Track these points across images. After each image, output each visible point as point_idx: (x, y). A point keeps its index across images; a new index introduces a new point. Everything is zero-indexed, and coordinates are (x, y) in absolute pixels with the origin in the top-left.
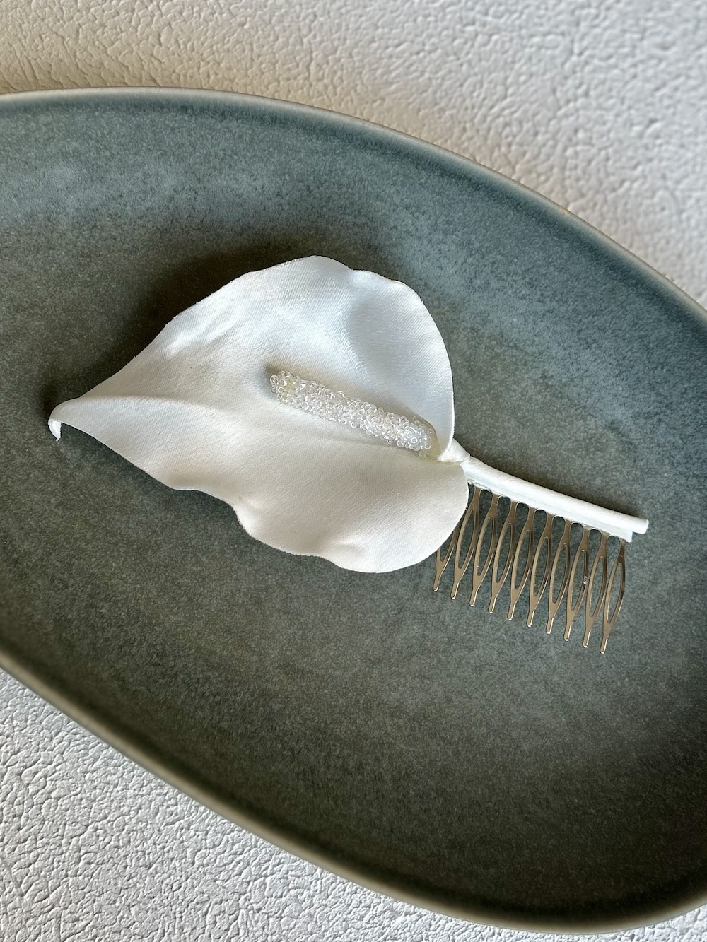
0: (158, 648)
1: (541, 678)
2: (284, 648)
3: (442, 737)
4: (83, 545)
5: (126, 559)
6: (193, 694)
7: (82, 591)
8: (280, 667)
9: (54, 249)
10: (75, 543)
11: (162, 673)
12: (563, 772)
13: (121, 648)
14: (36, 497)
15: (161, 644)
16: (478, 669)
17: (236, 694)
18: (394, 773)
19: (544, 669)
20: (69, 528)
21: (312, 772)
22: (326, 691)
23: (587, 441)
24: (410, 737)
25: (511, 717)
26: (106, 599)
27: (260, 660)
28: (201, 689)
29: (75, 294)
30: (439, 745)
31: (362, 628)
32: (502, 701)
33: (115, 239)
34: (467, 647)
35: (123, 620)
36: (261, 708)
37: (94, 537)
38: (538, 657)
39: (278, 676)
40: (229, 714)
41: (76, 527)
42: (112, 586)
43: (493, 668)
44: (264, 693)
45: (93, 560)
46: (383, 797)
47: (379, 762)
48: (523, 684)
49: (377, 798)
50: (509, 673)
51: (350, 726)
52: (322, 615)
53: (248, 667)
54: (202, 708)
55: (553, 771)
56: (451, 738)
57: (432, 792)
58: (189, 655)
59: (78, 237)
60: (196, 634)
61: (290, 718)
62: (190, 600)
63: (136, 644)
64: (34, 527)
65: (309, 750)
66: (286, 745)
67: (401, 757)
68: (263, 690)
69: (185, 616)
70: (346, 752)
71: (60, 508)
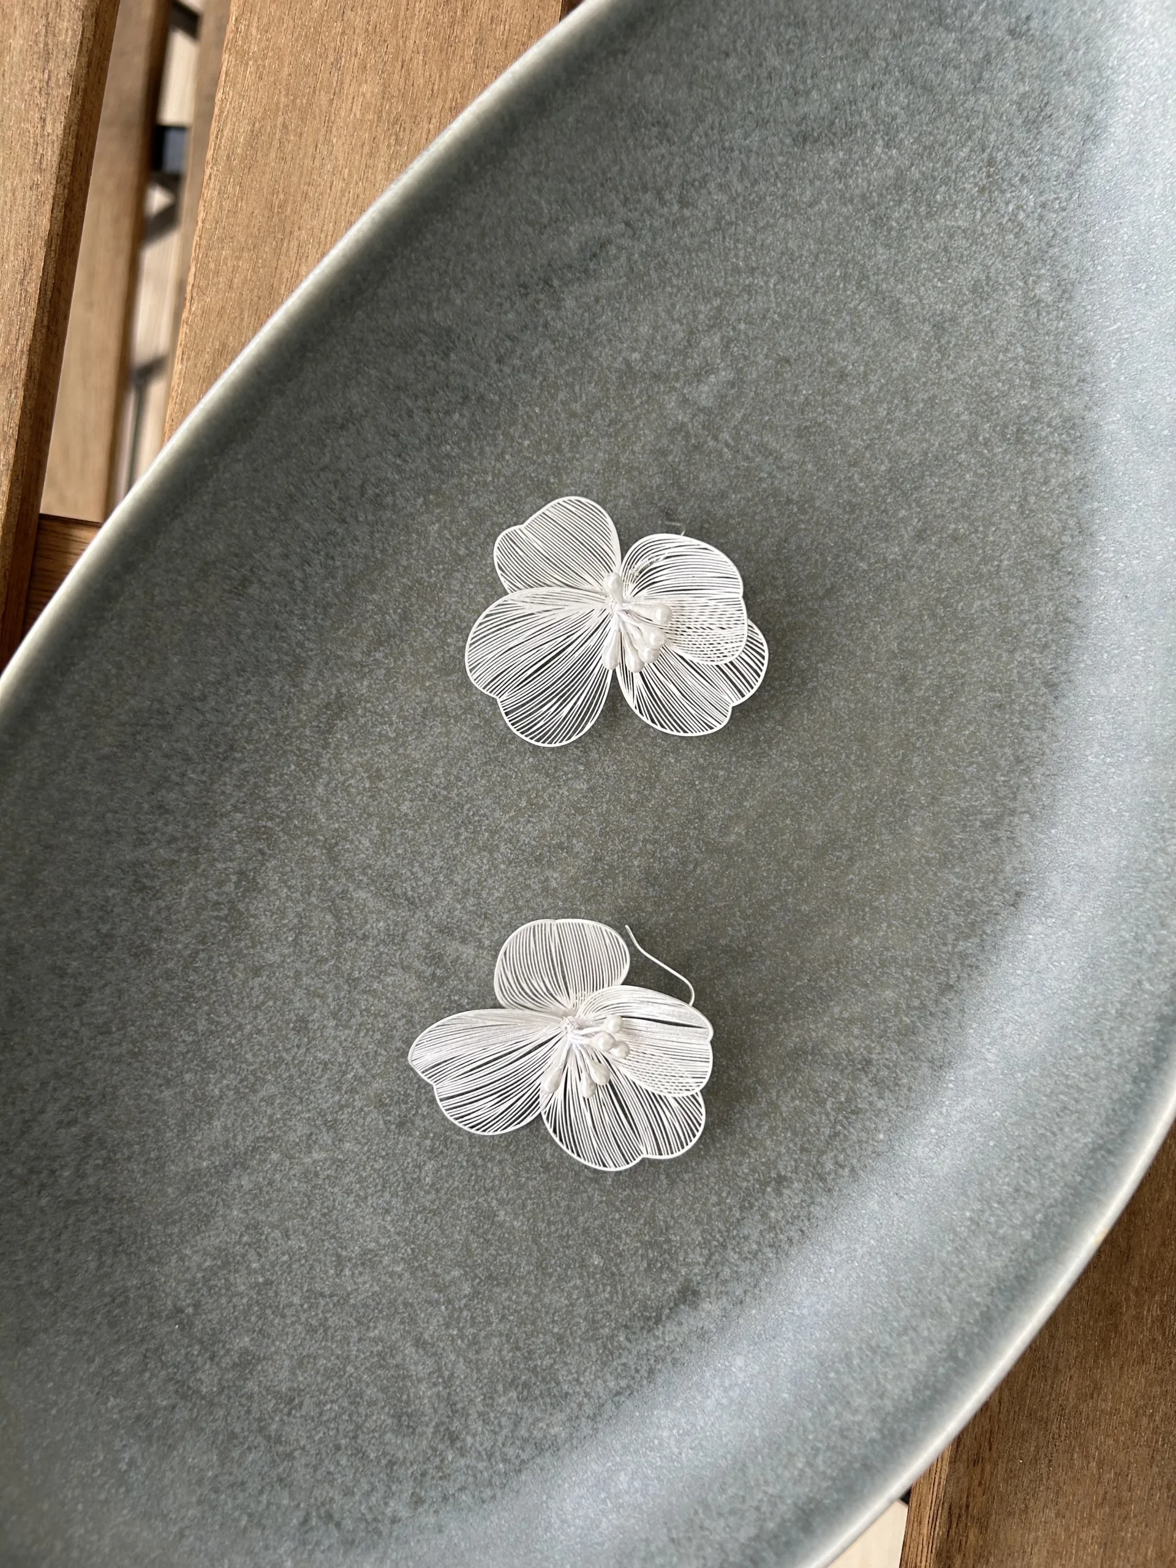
0: (389, 499)
1: (278, 1133)
2: (369, 705)
3: (197, 953)
4: (562, 396)
5: (534, 463)
6: (310, 545)
7: (490, 385)
8: (340, 695)
9: (1032, 387)
10: (567, 384)
11: (348, 498)
12: (119, 1156)
13: (396, 435)
14: (644, 330)
15: (395, 505)
16: (302, 1025)
17: (303, 617)
18: (147, 866)
19: (292, 1137)
20: (591, 377)
21: (163, 727)
22: (293, 767)
23: (665, 1246)
24: (202, 901)
25: (218, 1074)
26: (474, 424)
27: (354, 665)
28: (317, 559)
29: (958, 416)
30: (186, 947)
31: (388, 836)
32: (246, 1061)
33: (1045, 483)
34: (341, 1007)
35: (439, 446)
36: (276, 657)
37: (573, 415)
38: (314, 1130)
39: (325, 691)
40: (273, 601)
41: (592, 388)
42: (494, 435)
43: (302, 1050)
44: (300, 664)
45: (537, 410)
46: (108, 842)
47: (169, 843)
48: (270, 1100)
49: (107, 832)
50: (291, 1077)
51: (233, 801)
52: (417, 770)
53: (343, 642)
54: (286, 556)
55: (122, 1139)
56: (195, 970)
57: (108, 926)
58: (373, 548)
59: (1049, 426)
60: (405, 563)
61: (257, 702)
62: (461, 560)
63: (398, 462)
64: (598, 321)
65: (200, 727)
66: (213, 689)
67: (172, 880)
68: (304, 663)
69: (434, 548)
70: (190, 789)
71: (624, 367)
